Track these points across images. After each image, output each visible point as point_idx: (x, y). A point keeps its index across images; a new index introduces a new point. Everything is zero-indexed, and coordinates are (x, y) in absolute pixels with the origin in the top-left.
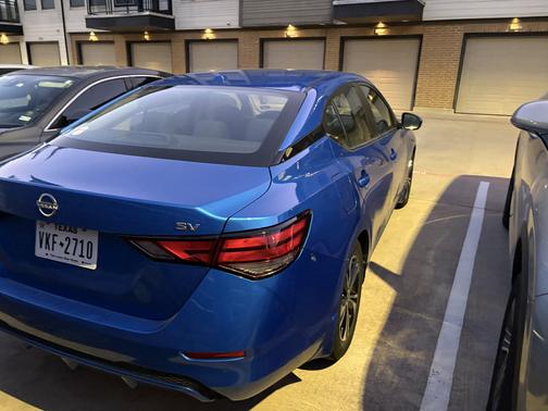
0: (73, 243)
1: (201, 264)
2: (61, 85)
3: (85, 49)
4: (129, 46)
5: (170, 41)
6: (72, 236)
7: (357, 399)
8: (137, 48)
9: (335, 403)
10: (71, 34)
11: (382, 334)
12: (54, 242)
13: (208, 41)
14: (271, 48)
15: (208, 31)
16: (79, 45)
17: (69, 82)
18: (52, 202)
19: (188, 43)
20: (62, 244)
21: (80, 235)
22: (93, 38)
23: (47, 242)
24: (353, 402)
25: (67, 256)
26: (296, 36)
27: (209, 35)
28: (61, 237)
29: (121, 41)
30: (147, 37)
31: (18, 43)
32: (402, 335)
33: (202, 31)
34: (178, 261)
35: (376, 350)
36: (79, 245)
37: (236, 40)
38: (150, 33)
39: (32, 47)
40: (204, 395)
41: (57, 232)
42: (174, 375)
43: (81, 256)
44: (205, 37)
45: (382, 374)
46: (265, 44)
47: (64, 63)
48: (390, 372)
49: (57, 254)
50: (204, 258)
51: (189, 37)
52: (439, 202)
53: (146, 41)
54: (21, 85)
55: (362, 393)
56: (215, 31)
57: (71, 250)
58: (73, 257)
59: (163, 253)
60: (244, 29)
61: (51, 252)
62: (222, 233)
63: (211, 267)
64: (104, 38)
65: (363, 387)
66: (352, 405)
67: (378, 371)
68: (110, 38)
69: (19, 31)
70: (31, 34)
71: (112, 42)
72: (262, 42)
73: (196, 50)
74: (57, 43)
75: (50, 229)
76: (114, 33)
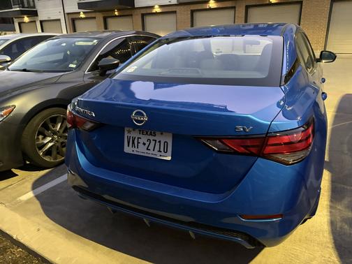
0: (153, 143)
1: (252, 154)
2: (90, 44)
3: (77, 23)
4: (105, 19)
5: (132, 15)
6: (151, 138)
7: (331, 245)
8: (110, 21)
9: (316, 248)
10: (68, 14)
11: (331, 201)
12: (138, 143)
13: (156, 14)
14: (198, 16)
15: (157, 7)
16: (73, 21)
17: (95, 41)
18: (143, 115)
19: (143, 15)
20: (144, 144)
21: (158, 138)
22: (82, 16)
23: (133, 142)
24: (328, 247)
25: (148, 151)
26: (215, 7)
27: (157, 9)
28: (144, 139)
29: (100, 17)
30: (116, 13)
31: (35, 21)
32: (346, 201)
33: (152, 7)
34: (236, 153)
35: (331, 212)
36: (158, 144)
37: (175, 12)
38: (119, 10)
39: (43, 24)
40: (250, 243)
41: (141, 136)
42: (230, 231)
43: (160, 151)
44: (154, 11)
45: (341, 228)
46: (194, 14)
47: (65, 32)
48: (346, 227)
49: (141, 150)
50: (254, 150)
51: (144, 11)
52: (337, 112)
53: (116, 16)
54: (64, 44)
55: (333, 241)
56: (161, 6)
57: (151, 147)
58: (153, 152)
59: (225, 147)
60: (180, 4)
61: (136, 149)
62: (268, 133)
63: (259, 156)
64: (89, 15)
65: (331, 237)
66: (329, 249)
67: (338, 226)
68: (93, 15)
69: (35, 14)
70: (43, 15)
71: (95, 18)
72: (192, 12)
73: (148, 19)
74: (59, 20)
75: (135, 134)
76: (95, 12)
